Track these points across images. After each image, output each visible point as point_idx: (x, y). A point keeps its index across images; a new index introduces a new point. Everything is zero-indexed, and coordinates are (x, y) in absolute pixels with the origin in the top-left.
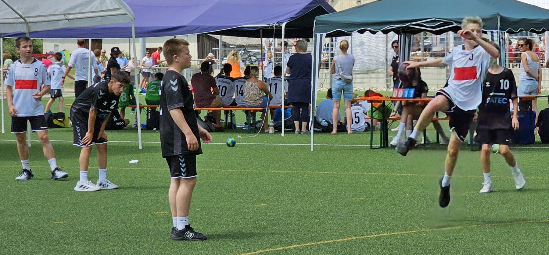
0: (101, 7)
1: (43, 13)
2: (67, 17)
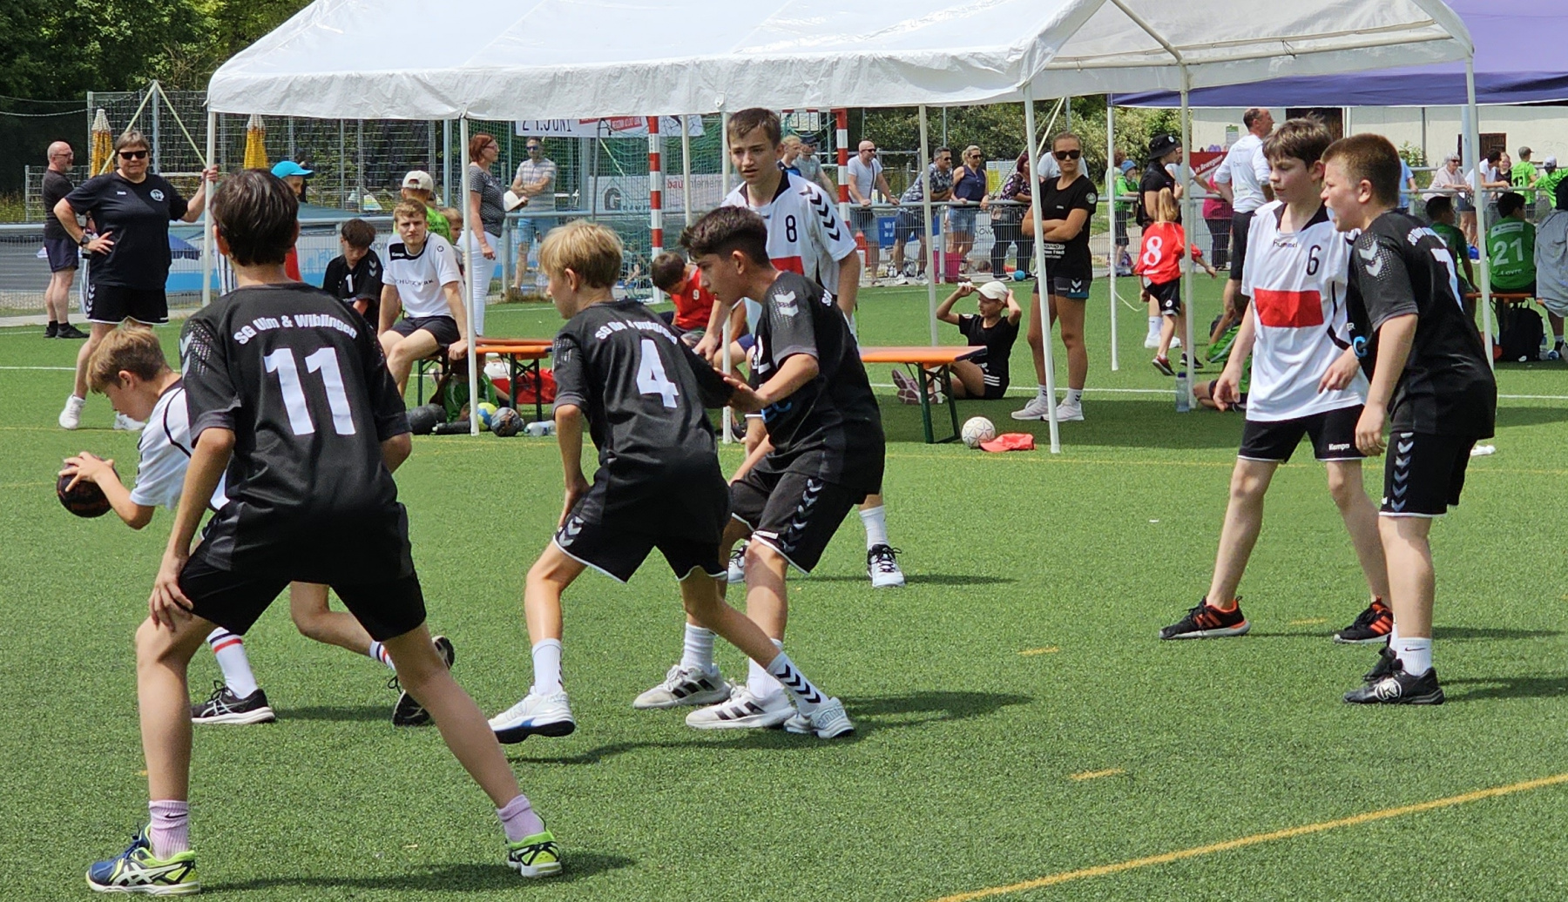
0: (1383, 20)
1: (1225, 35)
2: (1289, 48)
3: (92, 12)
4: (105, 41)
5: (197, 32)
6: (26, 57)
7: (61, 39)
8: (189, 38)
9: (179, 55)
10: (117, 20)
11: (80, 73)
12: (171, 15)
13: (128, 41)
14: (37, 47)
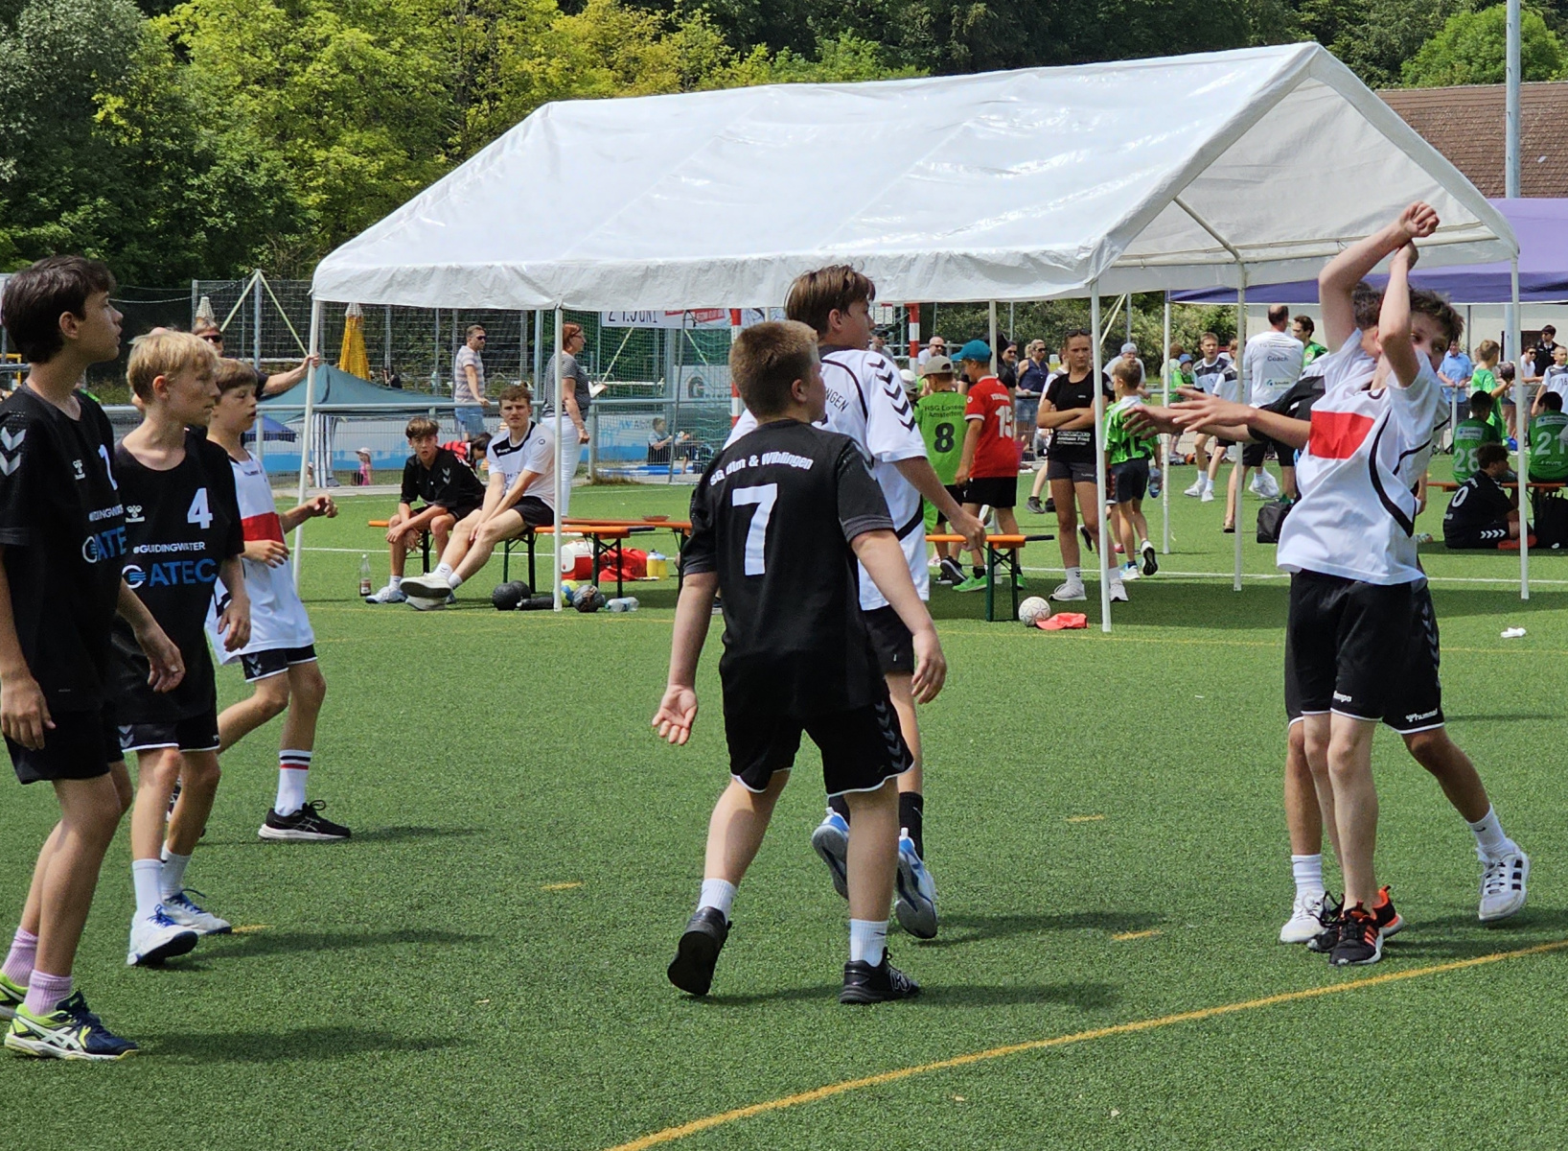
3: (199, 203)
4: (211, 231)
5: (300, 223)
6: (134, 245)
7: (168, 229)
8: (292, 229)
9: (281, 248)
10: (223, 211)
11: (187, 263)
12: (276, 207)
13: (233, 232)
14: (145, 237)
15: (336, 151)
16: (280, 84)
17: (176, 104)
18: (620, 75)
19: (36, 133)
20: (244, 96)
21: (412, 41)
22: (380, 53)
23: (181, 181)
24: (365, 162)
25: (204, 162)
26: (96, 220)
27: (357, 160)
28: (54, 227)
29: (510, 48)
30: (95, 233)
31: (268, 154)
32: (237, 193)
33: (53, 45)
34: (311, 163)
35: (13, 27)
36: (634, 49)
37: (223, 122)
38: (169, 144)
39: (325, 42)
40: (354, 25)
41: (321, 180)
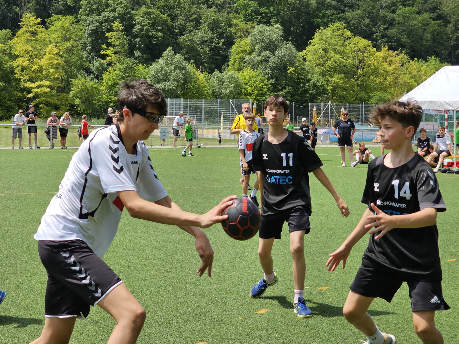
3: (308, 88)
4: (310, 94)
5: (327, 93)
6: (296, 96)
7: (302, 93)
8: (326, 94)
9: (324, 97)
10: (313, 90)
12: (323, 89)
13: (314, 94)
14: (298, 95)
15: (334, 79)
16: (323, 65)
17: (304, 69)
18: (388, 64)
19: (278, 75)
20: (316, 68)
21: (348, 57)
22: (342, 60)
23: (305, 84)
24: (339, 81)
25: (309, 81)
26: (289, 91)
27: (338, 80)
28: (282, 92)
29: (367, 58)
30: (289, 94)
31: (321, 79)
32: (315, 86)
33: (282, 58)
34: (329, 81)
35: (274, 54)
36: (391, 59)
37: (312, 73)
38: (302, 77)
39: (331, 57)
40: (337, 54)
41: (331, 84)
